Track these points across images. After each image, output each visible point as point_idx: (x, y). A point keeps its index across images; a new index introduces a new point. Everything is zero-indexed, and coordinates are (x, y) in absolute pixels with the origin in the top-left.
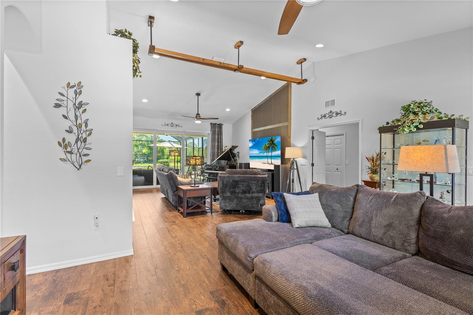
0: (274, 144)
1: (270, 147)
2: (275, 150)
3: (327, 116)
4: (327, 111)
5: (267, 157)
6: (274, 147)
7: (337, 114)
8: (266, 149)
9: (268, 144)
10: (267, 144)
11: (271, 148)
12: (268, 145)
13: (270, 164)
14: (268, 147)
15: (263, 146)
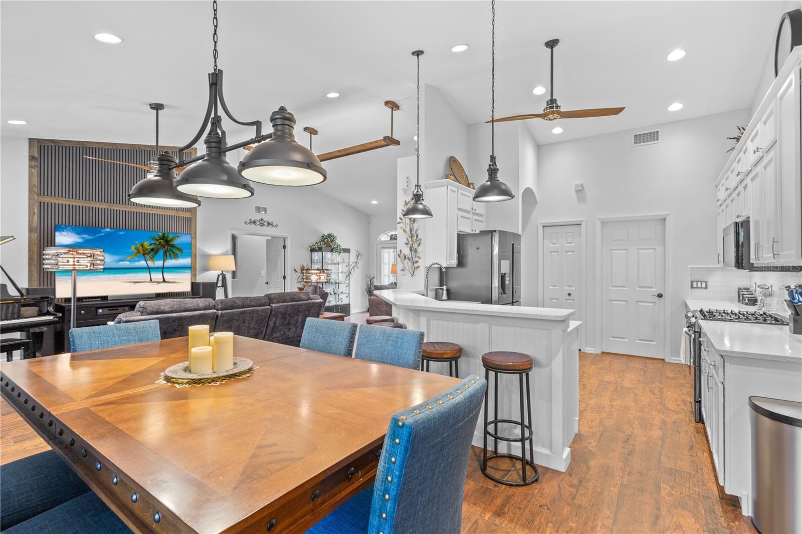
0: (173, 246)
1: (158, 250)
2: (176, 256)
3: (258, 223)
4: (258, 217)
5: (149, 269)
6: (173, 252)
7: (269, 224)
8: (144, 254)
9: (151, 244)
10: (146, 244)
11: (161, 252)
12: (152, 247)
13: (159, 283)
14: (152, 250)
15: (133, 247)
